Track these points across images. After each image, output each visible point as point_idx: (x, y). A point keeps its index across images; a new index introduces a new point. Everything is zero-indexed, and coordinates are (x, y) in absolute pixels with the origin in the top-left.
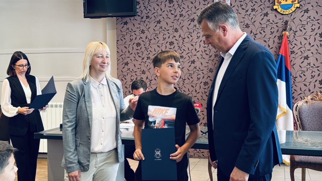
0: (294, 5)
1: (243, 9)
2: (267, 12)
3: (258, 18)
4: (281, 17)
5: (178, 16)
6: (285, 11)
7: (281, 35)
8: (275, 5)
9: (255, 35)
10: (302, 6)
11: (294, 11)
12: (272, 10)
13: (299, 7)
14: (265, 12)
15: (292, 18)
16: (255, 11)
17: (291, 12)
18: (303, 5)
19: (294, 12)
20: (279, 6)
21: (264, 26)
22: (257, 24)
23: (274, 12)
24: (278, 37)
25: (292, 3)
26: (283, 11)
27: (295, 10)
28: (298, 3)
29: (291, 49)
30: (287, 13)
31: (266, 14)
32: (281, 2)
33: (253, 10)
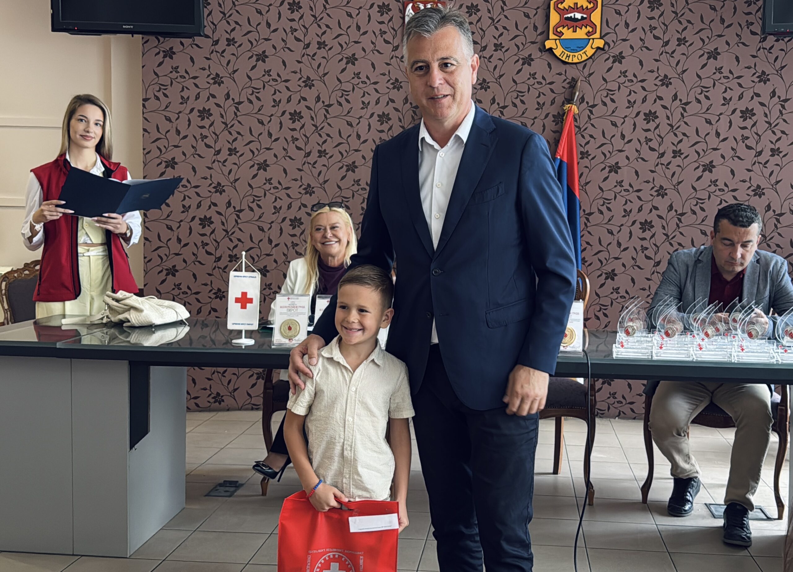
0: (591, 41)
3: (510, 69)
4: (562, 68)
5: (314, 46)
6: (571, 54)
7: (561, 113)
8: (548, 38)
9: (501, 108)
10: (609, 46)
11: (591, 57)
14: (525, 54)
15: (586, 72)
16: (503, 50)
18: (612, 45)
19: (591, 60)
21: (524, 88)
22: (507, 83)
23: (546, 56)
24: (554, 116)
25: (586, 37)
27: (593, 55)
28: (601, 38)
29: (581, 146)
30: (576, 60)
31: (528, 60)
32: (562, 34)
33: (498, 47)
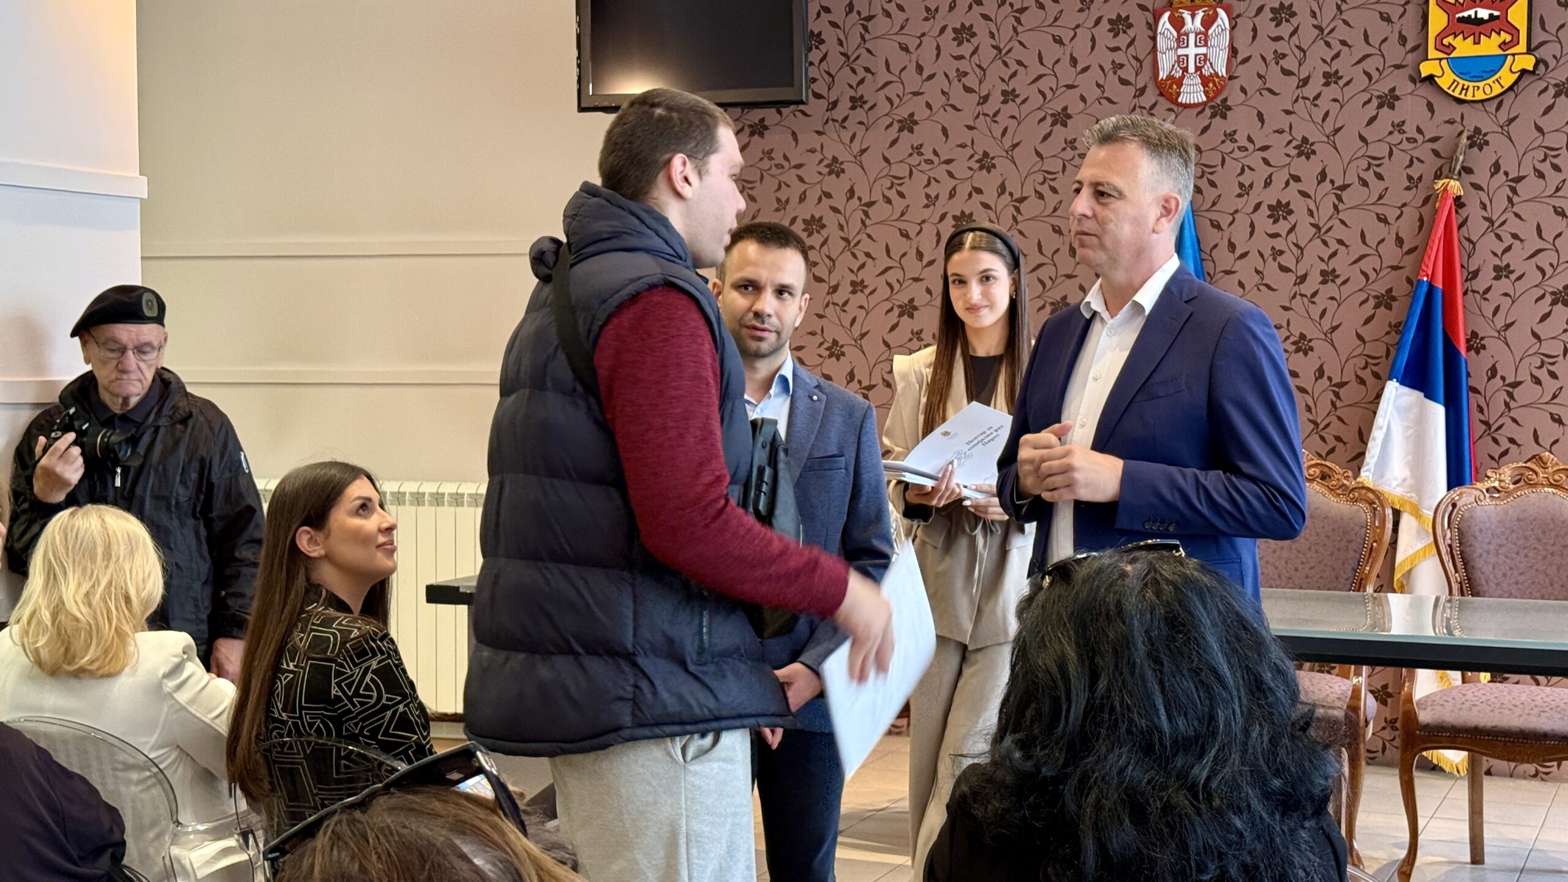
0: (1510, 58)
1: (1287, 73)
2: (1393, 90)
3: (1354, 117)
4: (1455, 111)
5: (996, 98)
6: (1471, 84)
8: (1427, 59)
9: (1338, 188)
10: (1547, 66)
11: (1511, 88)
12: (1413, 80)
13: (1531, 68)
14: (1384, 87)
15: (1503, 116)
16: (1341, 83)
17: (1497, 90)
18: (1552, 63)
19: (1512, 94)
20: (1444, 63)
21: (1382, 150)
22: (1348, 142)
23: (1424, 90)
25: (1501, 52)
26: (1460, 87)
27: (1516, 82)
28: (1530, 50)
30: (1480, 96)
31: (1389, 100)
32: (1452, 48)
33: (1331, 78)
